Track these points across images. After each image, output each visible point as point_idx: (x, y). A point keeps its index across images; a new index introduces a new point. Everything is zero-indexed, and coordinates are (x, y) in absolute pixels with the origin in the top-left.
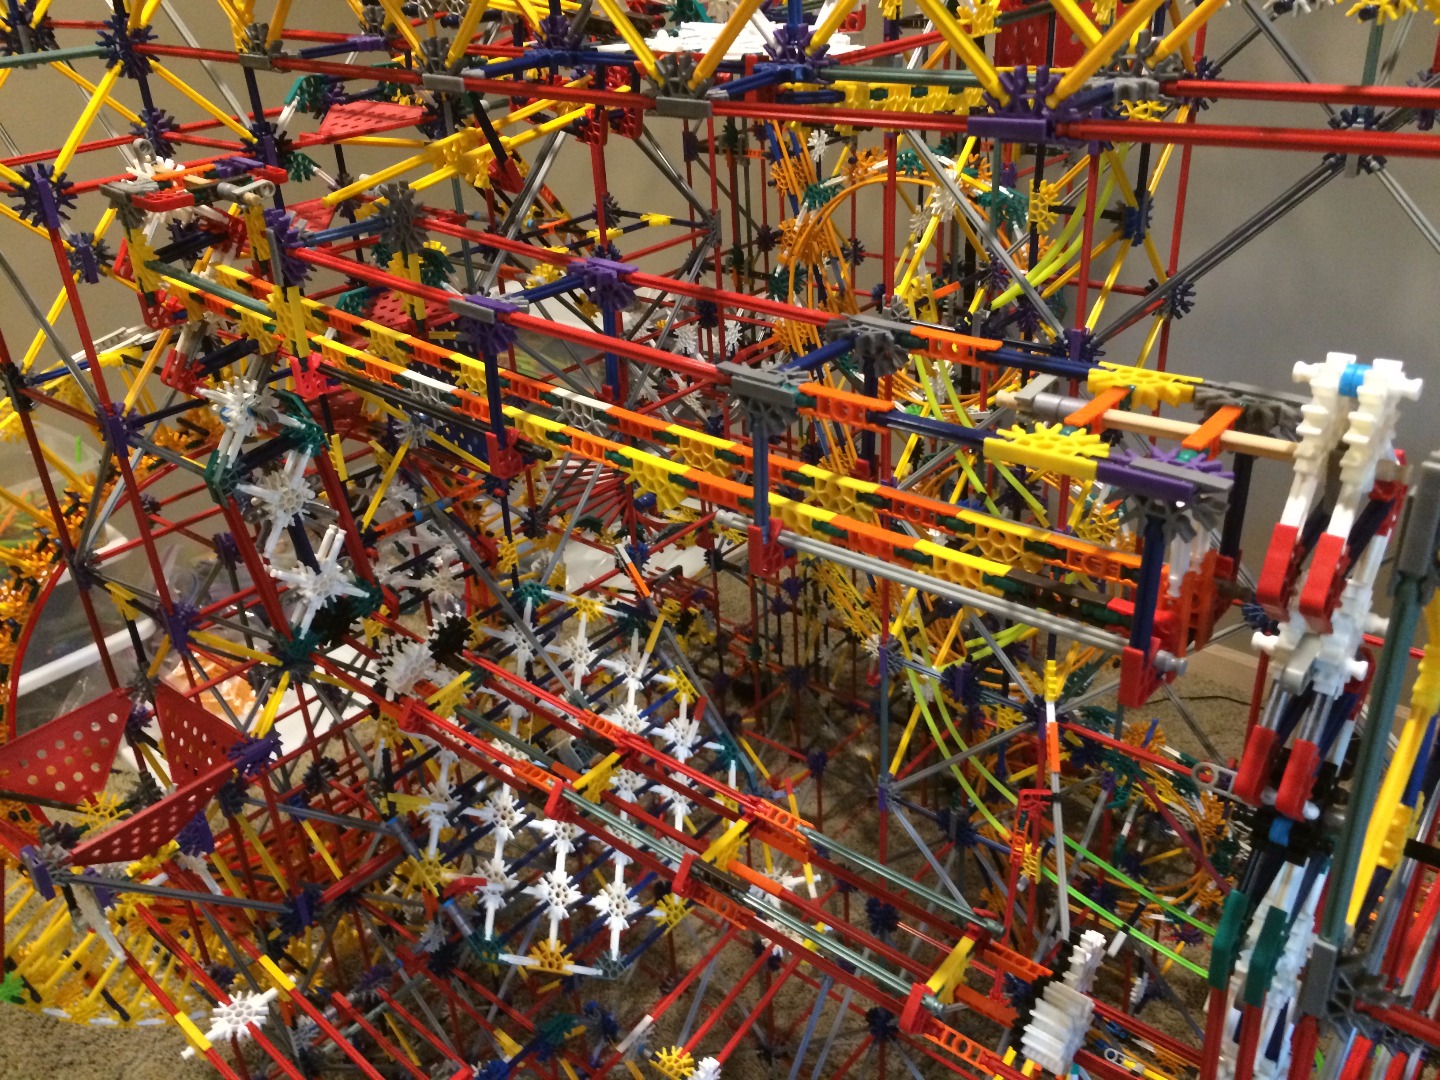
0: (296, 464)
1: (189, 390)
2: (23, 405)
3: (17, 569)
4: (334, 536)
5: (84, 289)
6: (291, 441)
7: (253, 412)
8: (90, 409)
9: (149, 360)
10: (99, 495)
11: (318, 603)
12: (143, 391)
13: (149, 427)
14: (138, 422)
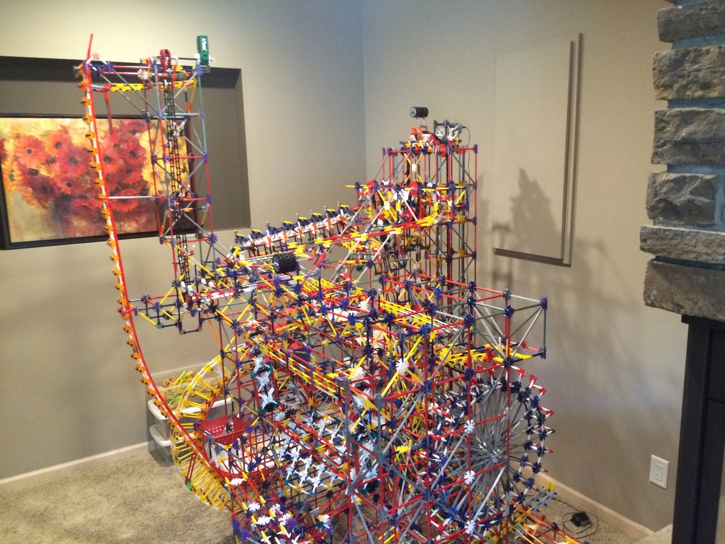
0: (267, 374)
1: (251, 358)
2: (223, 357)
3: (212, 392)
4: (272, 390)
5: (238, 337)
6: (266, 370)
7: (261, 363)
8: (234, 360)
9: (246, 352)
10: (231, 378)
11: (267, 403)
12: (244, 357)
13: (243, 364)
14: (242, 363)
